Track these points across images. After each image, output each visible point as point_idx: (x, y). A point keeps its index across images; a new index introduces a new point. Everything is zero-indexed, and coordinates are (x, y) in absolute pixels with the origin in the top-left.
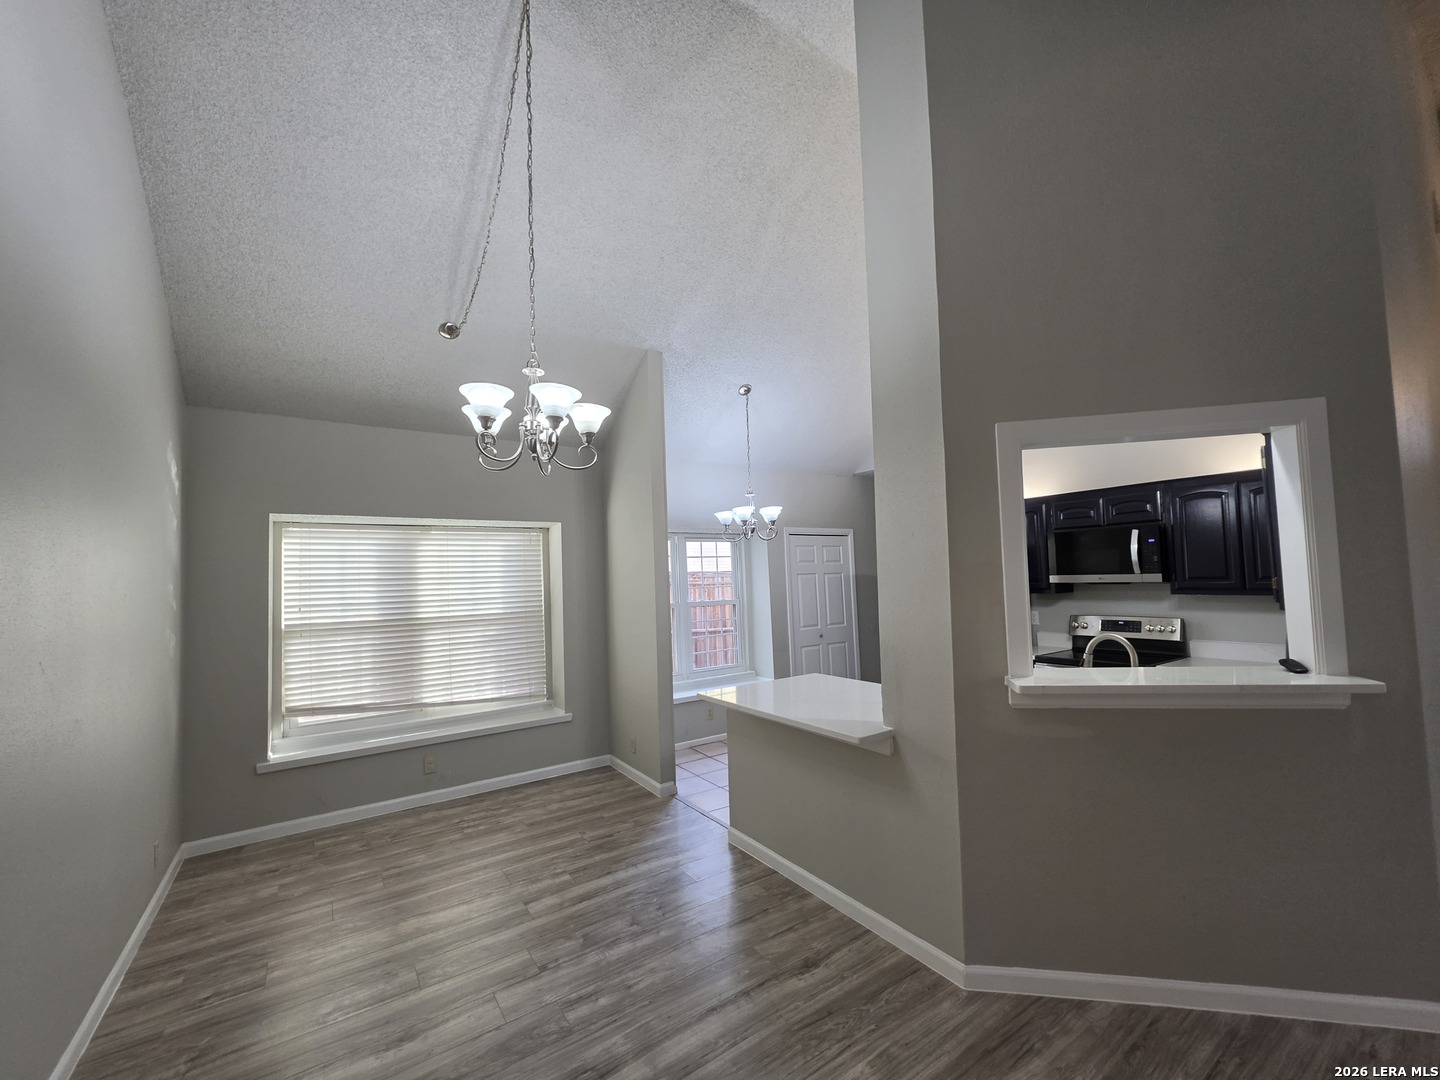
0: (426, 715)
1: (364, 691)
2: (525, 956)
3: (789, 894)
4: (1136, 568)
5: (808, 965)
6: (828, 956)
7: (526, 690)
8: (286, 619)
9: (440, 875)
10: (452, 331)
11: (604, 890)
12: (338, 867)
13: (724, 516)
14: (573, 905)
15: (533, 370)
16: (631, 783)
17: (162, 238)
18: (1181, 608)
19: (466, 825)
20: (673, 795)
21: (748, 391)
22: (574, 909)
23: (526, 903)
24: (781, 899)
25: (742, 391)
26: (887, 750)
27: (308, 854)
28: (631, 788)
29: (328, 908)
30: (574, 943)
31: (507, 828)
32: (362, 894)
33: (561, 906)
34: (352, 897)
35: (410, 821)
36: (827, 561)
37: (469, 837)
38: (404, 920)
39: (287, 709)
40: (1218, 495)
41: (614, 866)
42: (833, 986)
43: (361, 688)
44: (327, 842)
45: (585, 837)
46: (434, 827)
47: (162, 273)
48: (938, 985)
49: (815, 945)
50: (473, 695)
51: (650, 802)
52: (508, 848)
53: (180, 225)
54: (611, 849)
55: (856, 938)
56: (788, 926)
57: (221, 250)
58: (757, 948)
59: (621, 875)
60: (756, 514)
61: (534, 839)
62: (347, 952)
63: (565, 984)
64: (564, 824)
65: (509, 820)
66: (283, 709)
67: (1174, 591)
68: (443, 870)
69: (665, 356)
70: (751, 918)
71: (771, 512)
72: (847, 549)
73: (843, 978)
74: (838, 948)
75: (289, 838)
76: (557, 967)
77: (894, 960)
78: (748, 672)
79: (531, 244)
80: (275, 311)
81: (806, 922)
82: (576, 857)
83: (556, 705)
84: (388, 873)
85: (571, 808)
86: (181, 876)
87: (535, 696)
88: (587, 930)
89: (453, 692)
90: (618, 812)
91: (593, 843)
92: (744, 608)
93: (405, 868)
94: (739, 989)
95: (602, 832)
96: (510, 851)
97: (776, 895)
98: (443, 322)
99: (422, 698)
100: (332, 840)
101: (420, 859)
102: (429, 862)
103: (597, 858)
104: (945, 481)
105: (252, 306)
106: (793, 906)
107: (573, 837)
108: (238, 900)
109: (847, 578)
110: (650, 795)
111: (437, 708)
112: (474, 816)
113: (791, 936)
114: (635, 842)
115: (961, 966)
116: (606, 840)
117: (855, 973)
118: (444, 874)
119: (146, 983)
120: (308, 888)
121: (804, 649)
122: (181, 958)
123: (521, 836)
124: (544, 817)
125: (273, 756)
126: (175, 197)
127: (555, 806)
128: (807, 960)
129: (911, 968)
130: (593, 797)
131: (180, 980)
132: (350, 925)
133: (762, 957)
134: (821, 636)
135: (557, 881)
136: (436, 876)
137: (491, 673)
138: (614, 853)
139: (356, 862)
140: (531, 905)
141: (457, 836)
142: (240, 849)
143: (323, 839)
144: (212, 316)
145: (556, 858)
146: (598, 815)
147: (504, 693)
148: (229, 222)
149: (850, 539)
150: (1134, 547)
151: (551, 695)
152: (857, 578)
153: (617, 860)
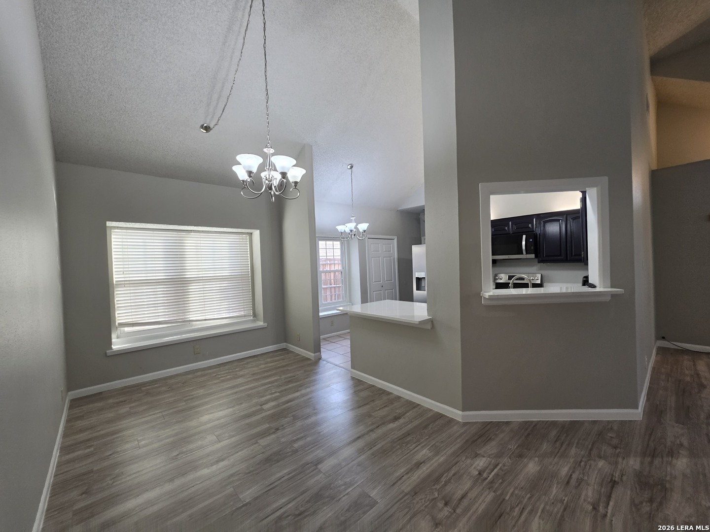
0: (192, 326)
1: (160, 314)
2: (267, 426)
3: (382, 393)
4: (524, 252)
5: (396, 419)
6: (404, 415)
7: (242, 313)
8: (116, 278)
9: (214, 397)
10: (207, 129)
11: (297, 398)
12: (158, 397)
13: (341, 228)
14: (284, 404)
15: (269, 149)
16: (298, 355)
17: (48, 67)
18: (541, 269)
19: (220, 376)
20: (320, 359)
21: (352, 167)
22: (284, 406)
23: (261, 405)
24: (379, 396)
25: (349, 167)
26: (429, 327)
27: (140, 393)
28: (299, 357)
29: (160, 415)
30: (289, 419)
31: (241, 376)
32: (176, 407)
33: (278, 405)
34: (170, 409)
35: (190, 376)
36: (385, 251)
37: (223, 381)
38: (202, 416)
39: (118, 323)
40: (558, 220)
41: (299, 388)
42: (408, 425)
43: (158, 312)
44: (148, 387)
45: (282, 378)
46: (203, 378)
47: (47, 86)
48: (450, 422)
49: (398, 411)
50: (216, 316)
51: (309, 362)
52: (245, 384)
53: (59, 60)
54: (296, 382)
55: (414, 408)
56: (385, 405)
57: (82, 76)
58: (373, 414)
59: (303, 392)
60: (356, 228)
61: (257, 380)
62: (176, 431)
63: (289, 434)
64: (270, 373)
65: (241, 373)
66: (117, 324)
67: (539, 262)
68: (214, 396)
69: (313, 148)
70: (367, 404)
71: (363, 227)
72: (394, 245)
73: (412, 422)
74: (408, 411)
75: (126, 387)
76: (284, 428)
77: (432, 414)
78: (348, 303)
79: (266, 87)
80: (111, 112)
81: (392, 403)
82: (280, 386)
83: (258, 320)
84: (186, 398)
85: (270, 366)
86: (71, 407)
87: (246, 316)
88: (294, 413)
89: (206, 314)
90: (295, 367)
91: (286, 380)
92: (346, 273)
93: (195, 396)
94: (368, 429)
95: (289, 375)
96: (246, 386)
97: (377, 394)
98: (202, 123)
99: (190, 317)
100: (150, 387)
101: (201, 392)
102: (206, 393)
103: (290, 386)
104: (458, 208)
105: (98, 109)
106: (385, 398)
107: (276, 378)
108: (110, 415)
109: (394, 259)
110: (309, 359)
111: (198, 323)
112: (223, 372)
113: (387, 409)
114: (307, 378)
115: (460, 413)
116: (292, 378)
117: (416, 419)
118: (216, 397)
119: (74, 452)
120: (145, 407)
121: (374, 292)
122: (88, 440)
123: (249, 379)
124: (259, 371)
125: (115, 347)
126: (57, 45)
127: (263, 366)
128: (395, 417)
129: (439, 416)
130: (281, 361)
131: (92, 449)
132: (174, 420)
133: (376, 417)
134: (382, 286)
135: (273, 396)
136: (212, 398)
137: (225, 305)
138: (298, 383)
139: (168, 395)
140: (264, 406)
141: (217, 381)
142: (100, 393)
143: (145, 387)
144: (74, 112)
145: (270, 387)
146: (285, 368)
147: (231, 315)
148: (88, 61)
149: (395, 241)
150: (524, 243)
151: (255, 315)
152: (399, 259)
153: (301, 386)
